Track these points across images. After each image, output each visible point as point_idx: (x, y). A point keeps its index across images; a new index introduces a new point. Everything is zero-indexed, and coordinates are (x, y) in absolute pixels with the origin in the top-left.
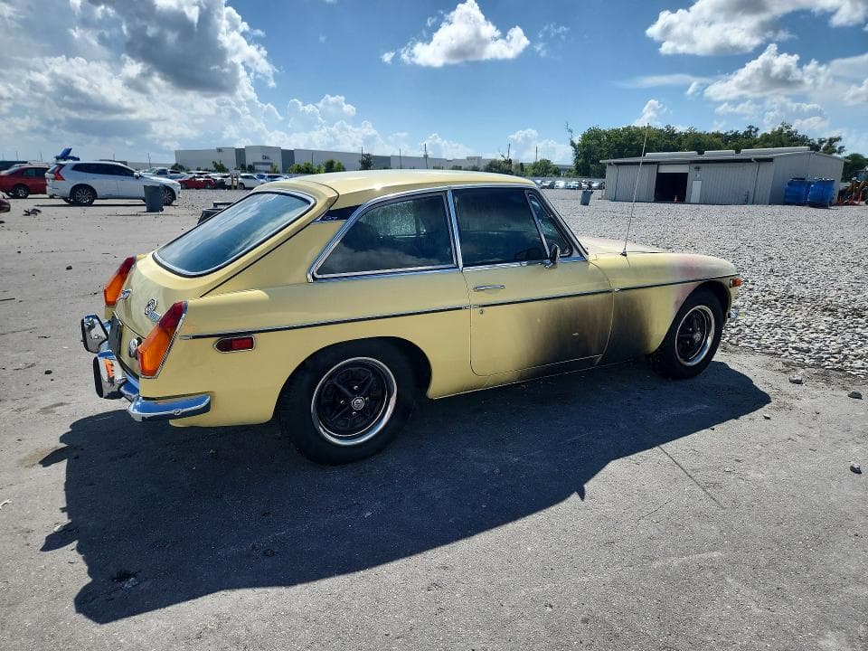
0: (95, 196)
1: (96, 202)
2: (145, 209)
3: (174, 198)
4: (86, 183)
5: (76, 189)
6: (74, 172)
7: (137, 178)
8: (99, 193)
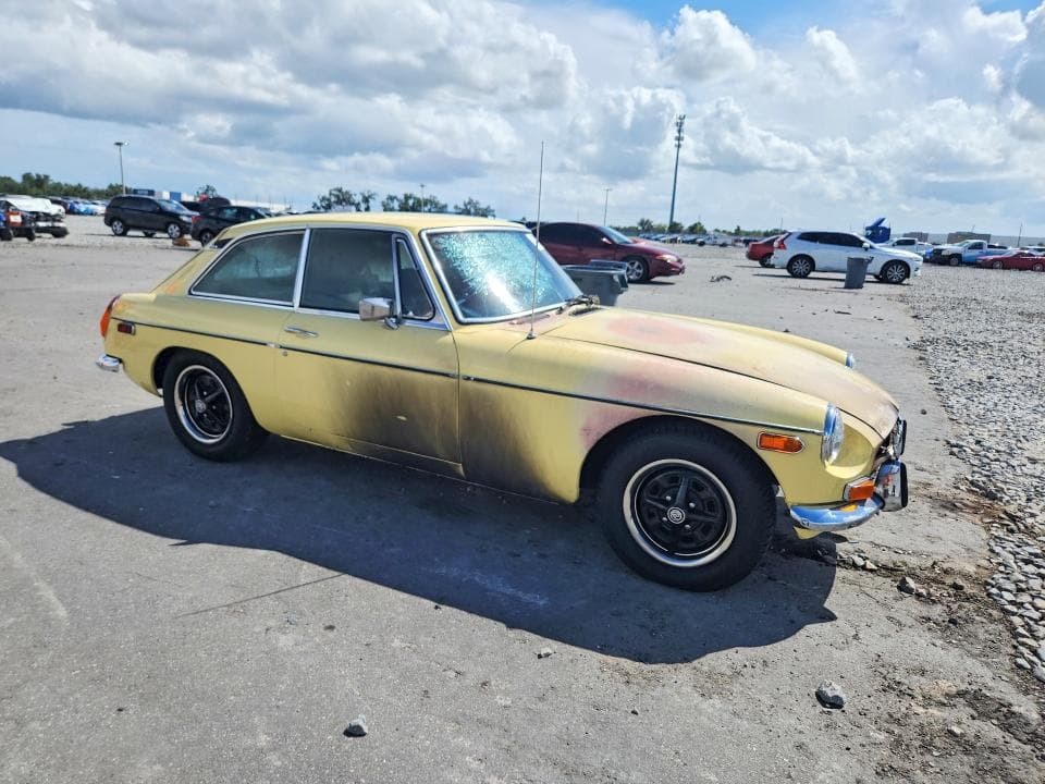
0: (813, 267)
1: (812, 274)
2: (842, 284)
3: (907, 275)
4: (805, 252)
5: (794, 259)
6: (800, 241)
7: (866, 249)
8: (818, 265)
